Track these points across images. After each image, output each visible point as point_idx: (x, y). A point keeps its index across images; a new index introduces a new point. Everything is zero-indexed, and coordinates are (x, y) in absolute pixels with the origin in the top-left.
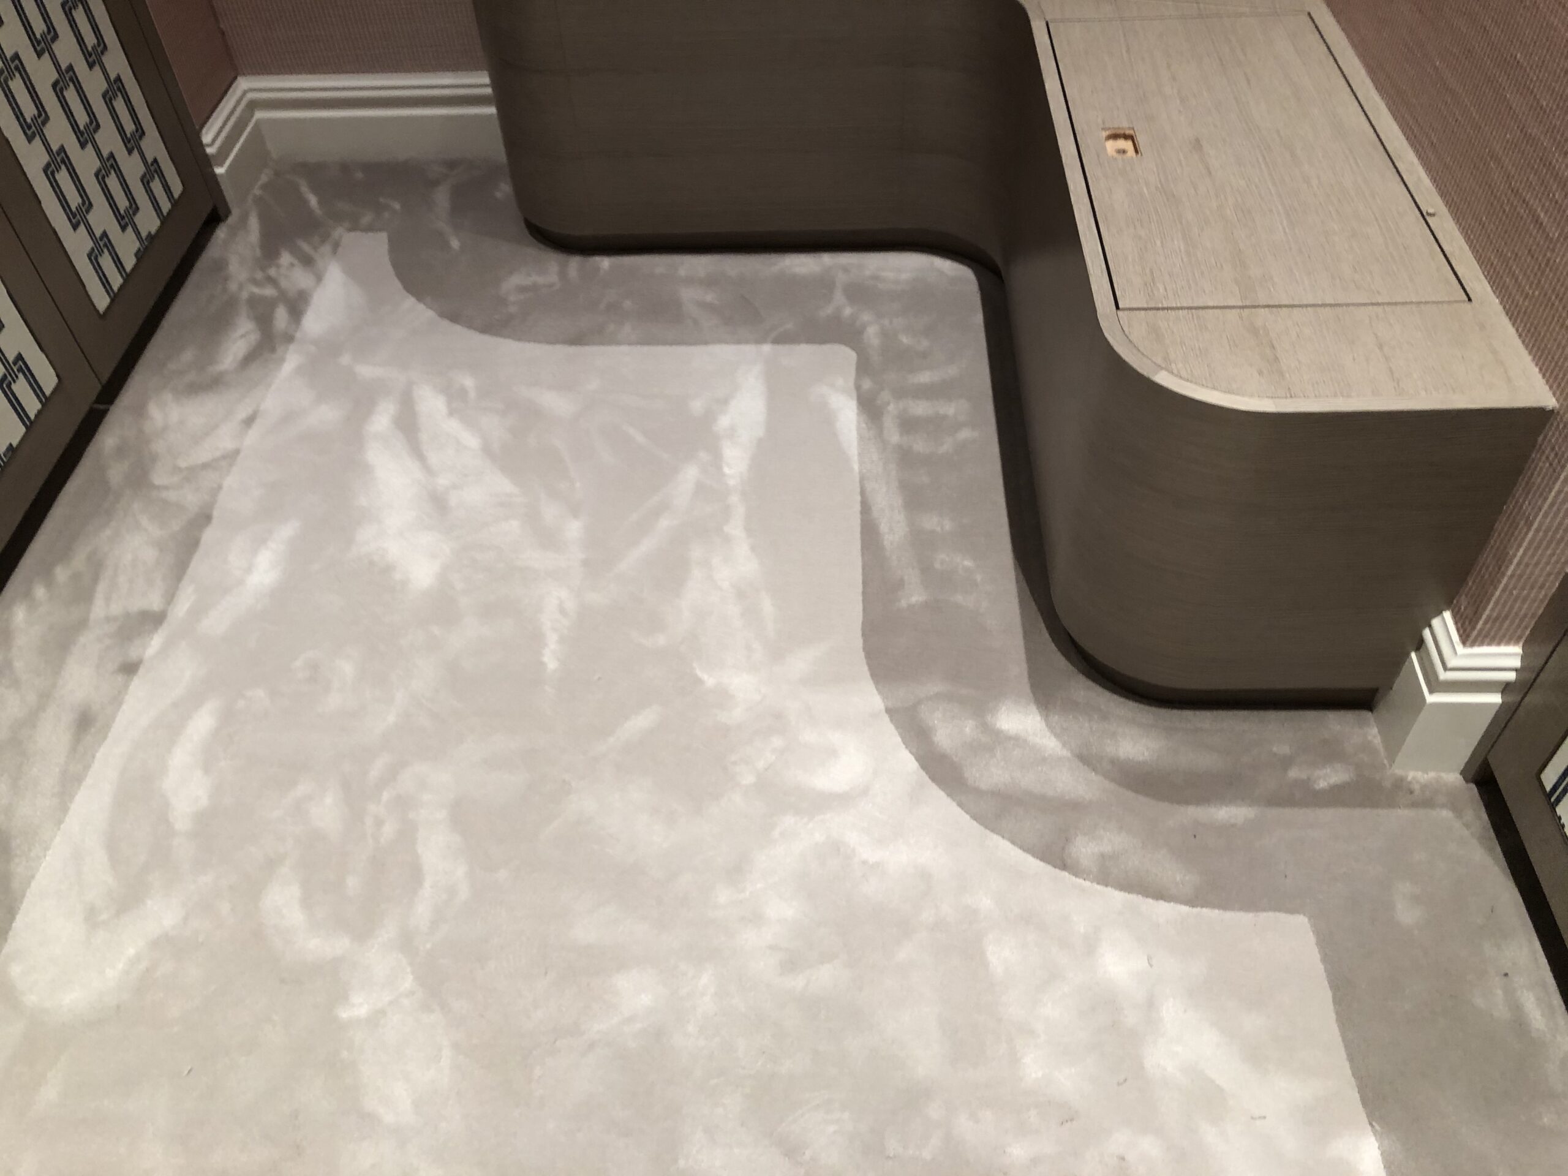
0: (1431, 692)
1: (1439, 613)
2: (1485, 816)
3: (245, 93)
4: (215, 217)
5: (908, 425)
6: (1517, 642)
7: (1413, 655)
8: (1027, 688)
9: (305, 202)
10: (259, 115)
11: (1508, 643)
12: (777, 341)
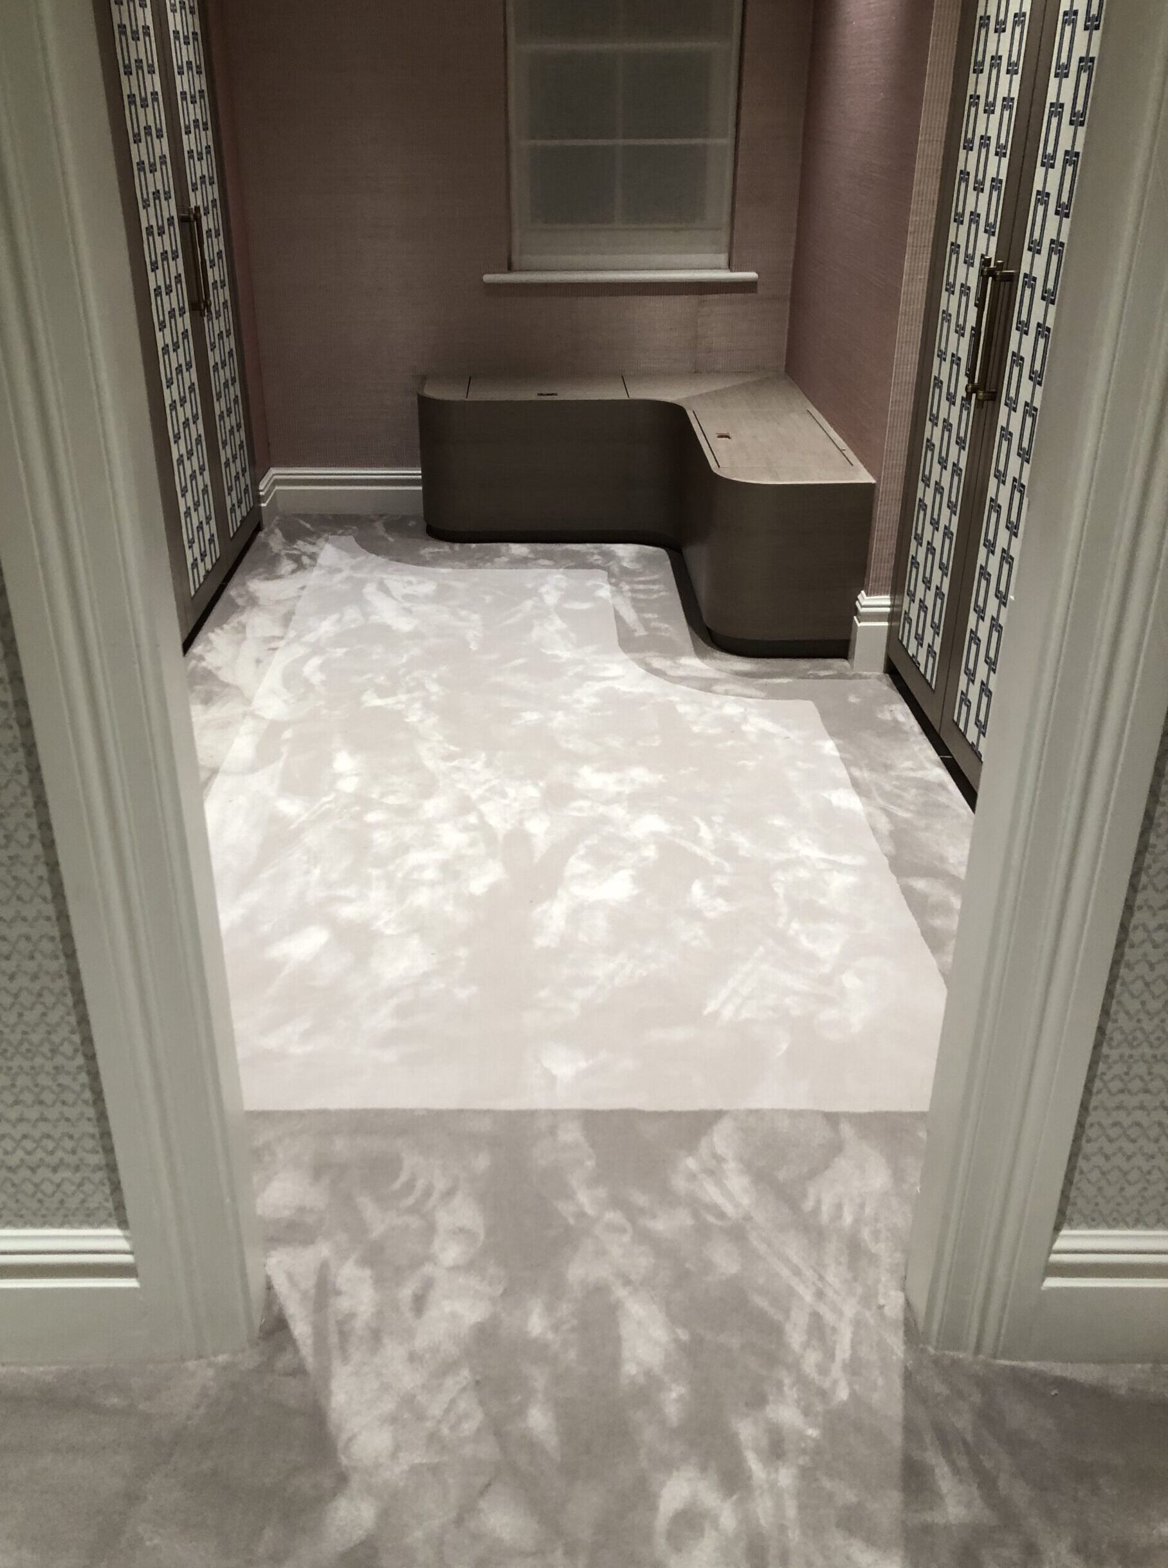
0: (859, 622)
1: (860, 592)
2: (890, 679)
3: (274, 475)
4: (259, 528)
5: (633, 591)
6: (887, 594)
7: (855, 617)
8: (693, 652)
9: (304, 527)
10: (277, 488)
11: (884, 594)
12: (566, 568)
